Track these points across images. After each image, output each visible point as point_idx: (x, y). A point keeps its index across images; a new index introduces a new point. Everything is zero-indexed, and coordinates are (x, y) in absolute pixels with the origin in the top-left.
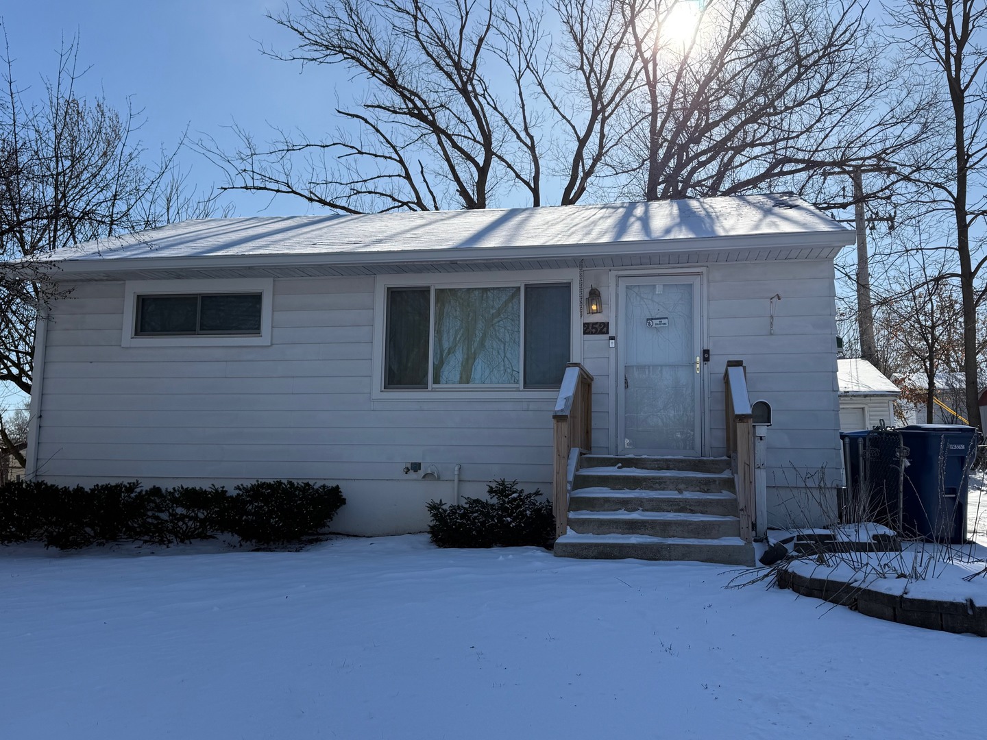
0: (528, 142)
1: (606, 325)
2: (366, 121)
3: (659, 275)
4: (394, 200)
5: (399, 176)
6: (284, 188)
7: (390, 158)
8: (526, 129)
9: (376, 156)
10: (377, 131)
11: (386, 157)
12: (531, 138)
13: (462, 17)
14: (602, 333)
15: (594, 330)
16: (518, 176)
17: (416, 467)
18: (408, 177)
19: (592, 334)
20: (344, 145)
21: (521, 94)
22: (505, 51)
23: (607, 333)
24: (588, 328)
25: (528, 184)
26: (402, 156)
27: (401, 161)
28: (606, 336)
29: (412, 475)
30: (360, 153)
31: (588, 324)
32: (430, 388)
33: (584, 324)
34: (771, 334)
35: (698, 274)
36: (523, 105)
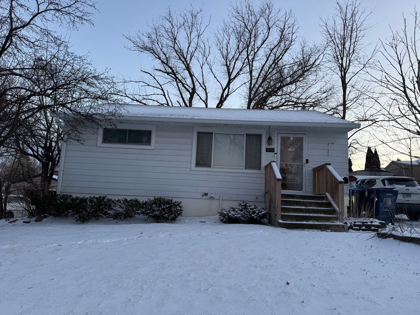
0: (204, 88)
1: (274, 149)
2: (151, 75)
3: (292, 134)
4: (158, 102)
5: (161, 94)
6: (124, 95)
7: (159, 88)
8: (203, 83)
9: (154, 87)
10: (155, 78)
11: (157, 88)
12: (205, 86)
13: (189, 43)
14: (272, 152)
15: (269, 151)
17: (206, 194)
18: (164, 95)
19: (269, 152)
20: (143, 82)
21: (202, 72)
22: (197, 57)
23: (274, 152)
24: (267, 150)
25: (204, 101)
26: (163, 88)
27: (162, 90)
28: (274, 153)
29: (205, 197)
30: (149, 85)
31: (267, 148)
32: (212, 167)
33: (266, 148)
34: (328, 156)
35: (305, 134)
36: (203, 75)
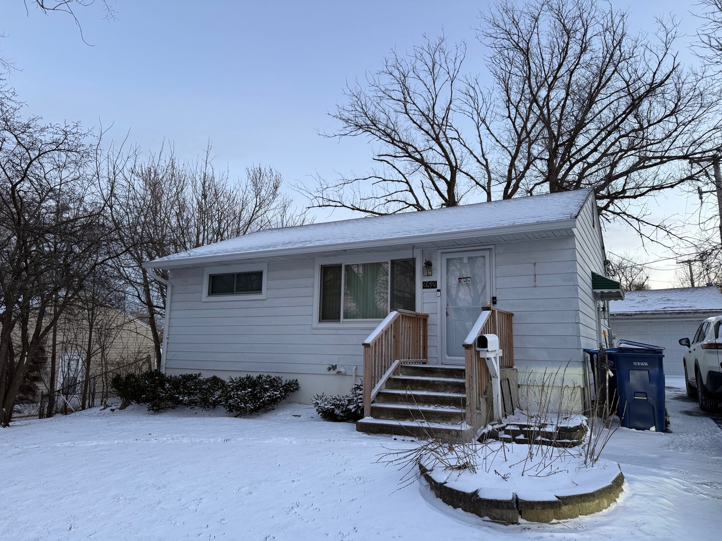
0: (484, 163)
1: (435, 283)
2: (388, 163)
3: (466, 251)
4: (407, 204)
5: (407, 190)
6: (339, 204)
7: (401, 181)
8: (483, 155)
9: (393, 181)
10: (394, 167)
11: (399, 181)
12: (486, 160)
13: (433, 99)
14: (433, 287)
15: (429, 286)
16: (477, 183)
17: (334, 367)
18: (411, 191)
19: (428, 288)
20: (376, 177)
21: (480, 136)
22: (471, 112)
23: (436, 287)
24: (425, 285)
25: (484, 188)
26: (408, 179)
27: (407, 182)
28: (435, 290)
29: (332, 372)
30: (384, 180)
31: (425, 282)
32: (341, 322)
33: (423, 282)
34: (535, 286)
35: (489, 249)
36: (481, 142)
